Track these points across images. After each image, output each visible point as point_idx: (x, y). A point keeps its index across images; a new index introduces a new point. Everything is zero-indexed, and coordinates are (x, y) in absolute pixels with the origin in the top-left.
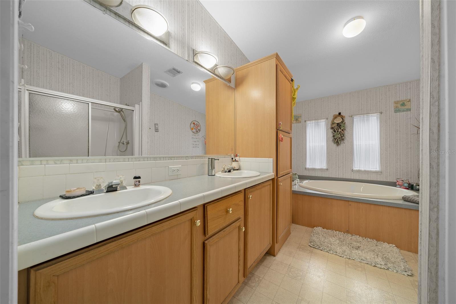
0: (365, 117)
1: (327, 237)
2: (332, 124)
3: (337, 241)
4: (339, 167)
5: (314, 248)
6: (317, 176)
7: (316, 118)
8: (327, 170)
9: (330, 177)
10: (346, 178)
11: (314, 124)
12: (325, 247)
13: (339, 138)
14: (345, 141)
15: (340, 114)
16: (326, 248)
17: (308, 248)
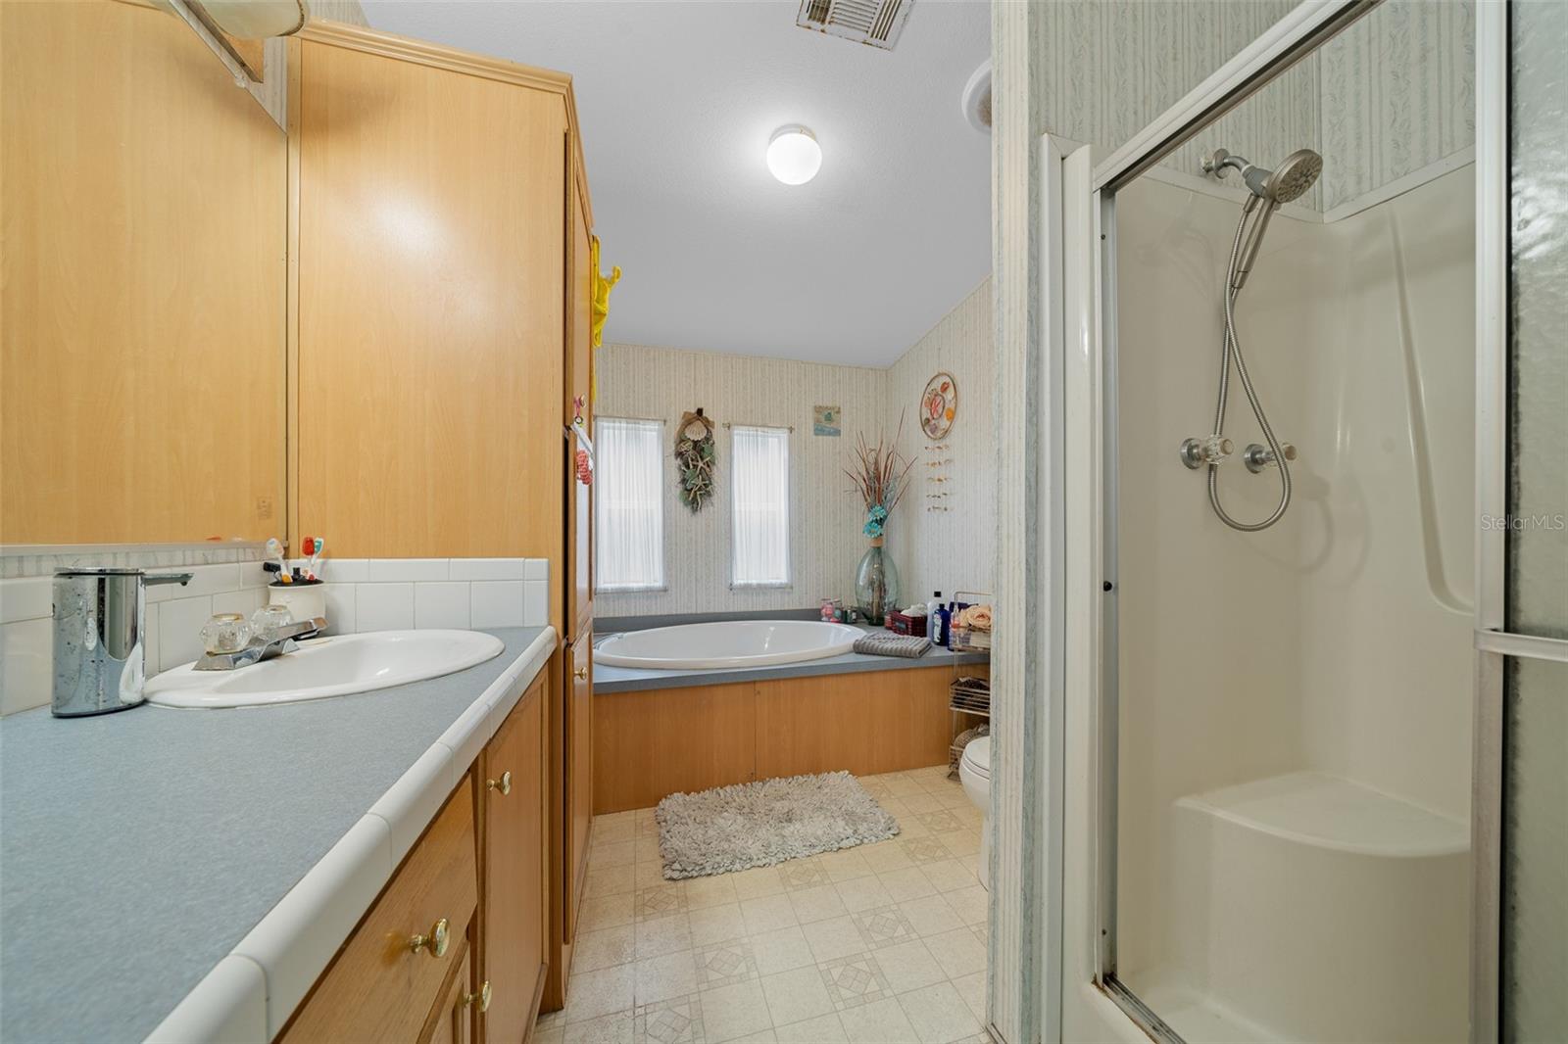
0: (759, 433)
1: (708, 820)
2: (680, 442)
3: (738, 821)
4: (696, 580)
5: (685, 878)
6: (633, 615)
7: (631, 413)
8: (665, 590)
9: (672, 615)
10: (717, 611)
11: (624, 432)
12: (718, 859)
13: (700, 489)
14: (715, 499)
15: (700, 412)
16: (723, 859)
17: (669, 892)
